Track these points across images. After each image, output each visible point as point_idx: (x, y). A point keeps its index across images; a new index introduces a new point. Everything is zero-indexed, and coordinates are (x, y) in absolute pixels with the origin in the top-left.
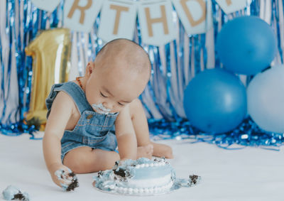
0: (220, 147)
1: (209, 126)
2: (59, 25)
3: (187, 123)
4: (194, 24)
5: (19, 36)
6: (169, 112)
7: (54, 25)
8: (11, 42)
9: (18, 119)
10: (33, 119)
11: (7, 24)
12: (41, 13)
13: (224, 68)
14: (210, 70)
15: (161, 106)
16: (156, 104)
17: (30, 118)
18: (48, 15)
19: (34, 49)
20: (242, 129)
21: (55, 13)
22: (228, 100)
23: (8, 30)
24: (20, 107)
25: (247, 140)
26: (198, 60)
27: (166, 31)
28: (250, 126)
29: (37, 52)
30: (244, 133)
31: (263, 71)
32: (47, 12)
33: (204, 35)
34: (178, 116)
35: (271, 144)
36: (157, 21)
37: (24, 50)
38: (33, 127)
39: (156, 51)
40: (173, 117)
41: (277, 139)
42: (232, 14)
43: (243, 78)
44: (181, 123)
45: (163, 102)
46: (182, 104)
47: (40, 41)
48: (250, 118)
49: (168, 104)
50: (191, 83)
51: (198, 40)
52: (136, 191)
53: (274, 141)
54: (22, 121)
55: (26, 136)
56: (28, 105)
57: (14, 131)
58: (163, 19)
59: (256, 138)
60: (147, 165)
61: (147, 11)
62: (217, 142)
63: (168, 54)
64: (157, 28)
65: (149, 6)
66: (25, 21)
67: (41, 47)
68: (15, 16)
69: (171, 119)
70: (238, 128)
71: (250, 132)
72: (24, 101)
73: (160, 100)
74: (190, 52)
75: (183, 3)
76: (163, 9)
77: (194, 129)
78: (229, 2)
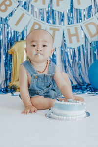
2: (25, 39)
3: (90, 86)
4: (92, 36)
5: (5, 45)
6: (81, 81)
7: (22, 39)
9: (5, 86)
10: (13, 86)
12: (15, 33)
15: (77, 78)
16: (74, 77)
18: (19, 34)
19: (13, 51)
21: (22, 33)
24: (6, 80)
27: (78, 41)
32: (19, 32)
34: (85, 83)
36: (73, 35)
37: (8, 52)
38: (13, 90)
39: (73, 50)
40: (83, 83)
44: (87, 86)
45: (78, 76)
47: (15, 47)
49: (80, 77)
50: (91, 66)
52: (67, 118)
54: (7, 87)
55: (9, 94)
56: (10, 79)
57: (3, 92)
58: (77, 35)
61: (69, 30)
64: (74, 39)
65: (69, 28)
66: (8, 37)
67: (16, 50)
68: (3, 35)
72: (8, 77)
73: (76, 75)
74: (91, 50)
75: (86, 26)
76: (76, 29)
77: (93, 89)
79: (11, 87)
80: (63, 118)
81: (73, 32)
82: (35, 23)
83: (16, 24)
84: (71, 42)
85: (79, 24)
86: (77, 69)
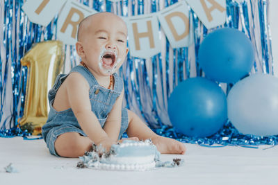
1: (192, 129)
2: (53, 38)
4: (178, 38)
5: (15, 49)
8: (8, 53)
9: (12, 126)
10: (27, 124)
11: (5, 36)
12: (34, 27)
13: (206, 76)
14: (193, 78)
15: (147, 114)
16: (142, 113)
17: (23, 124)
18: (43, 29)
19: (28, 59)
20: (223, 134)
21: (49, 27)
22: (209, 105)
23: (5, 42)
24: (14, 115)
25: (227, 141)
26: (181, 73)
27: (152, 45)
29: (31, 61)
30: (224, 136)
31: (242, 79)
32: (42, 27)
33: (187, 49)
34: (163, 124)
35: (250, 144)
36: (143, 35)
37: (20, 61)
38: (26, 131)
39: (142, 63)
40: (159, 125)
41: (256, 140)
42: (212, 29)
43: (223, 86)
45: (149, 111)
46: (167, 113)
47: (33, 53)
48: (230, 125)
49: (154, 113)
50: (173, 92)
51: (181, 53)
52: (118, 166)
53: (253, 142)
54: (15, 126)
57: (8, 135)
58: (149, 34)
59: (236, 139)
61: (135, 26)
63: (154, 66)
64: (144, 42)
65: (137, 22)
66: (21, 36)
67: (35, 58)
68: (12, 30)
70: (219, 132)
71: (230, 136)
72: (19, 109)
73: (145, 109)
74: (174, 63)
75: (168, 18)
76: (149, 24)
78: (210, 18)
79: (23, 126)
80: (110, 168)
81: (142, 28)
82: (73, 11)
83: (38, 11)
84: (138, 47)
85: (154, 14)
86: (149, 99)
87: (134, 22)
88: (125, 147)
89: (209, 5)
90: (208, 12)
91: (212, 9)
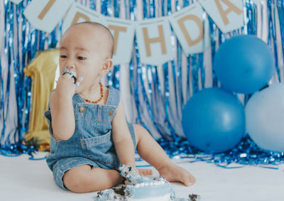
0: (219, 166)
1: (208, 145)
2: (58, 46)
3: (186, 142)
4: (191, 43)
5: (18, 57)
6: (168, 132)
7: (53, 46)
8: (10, 62)
9: (17, 140)
10: (32, 139)
11: (6, 44)
12: (39, 33)
13: (222, 86)
14: (208, 89)
15: (160, 125)
16: (155, 124)
17: (30, 139)
18: (47, 35)
19: (33, 70)
20: (240, 148)
21: (53, 34)
22: (226, 118)
23: (6, 51)
24: (19, 127)
25: (245, 159)
26: (196, 80)
27: (164, 51)
28: (249, 145)
29: (35, 72)
30: (243, 152)
31: (261, 90)
32: (45, 33)
33: (201, 55)
34: (177, 136)
35: (270, 163)
36: (155, 40)
37: (23, 70)
38: (32, 147)
39: (154, 70)
41: (276, 158)
42: (229, 33)
43: (241, 97)
44: (180, 142)
45: (161, 121)
46: (180, 124)
47: (38, 62)
48: (248, 137)
49: (167, 123)
50: (188, 102)
51: (196, 60)
53: (272, 159)
54: (20, 141)
55: (25, 156)
56: (27, 125)
57: (13, 151)
58: (161, 39)
59: (255, 156)
60: (147, 184)
61: (145, 31)
62: (216, 161)
63: (166, 73)
64: (156, 48)
65: (147, 26)
66: (23, 42)
67: (39, 68)
68: (13, 37)
69: (169, 139)
70: (236, 147)
71: (248, 152)
72: (23, 121)
73: (158, 119)
74: (188, 71)
75: (181, 22)
76: (160, 28)
77: (192, 148)
78: (226, 22)
79: (29, 142)
81: (153, 33)
82: (78, 15)
83: (41, 16)
84: (149, 54)
85: (165, 18)
86: (162, 108)
87: (144, 26)
88: (140, 188)
89: (225, 7)
90: (224, 15)
91: (228, 11)
